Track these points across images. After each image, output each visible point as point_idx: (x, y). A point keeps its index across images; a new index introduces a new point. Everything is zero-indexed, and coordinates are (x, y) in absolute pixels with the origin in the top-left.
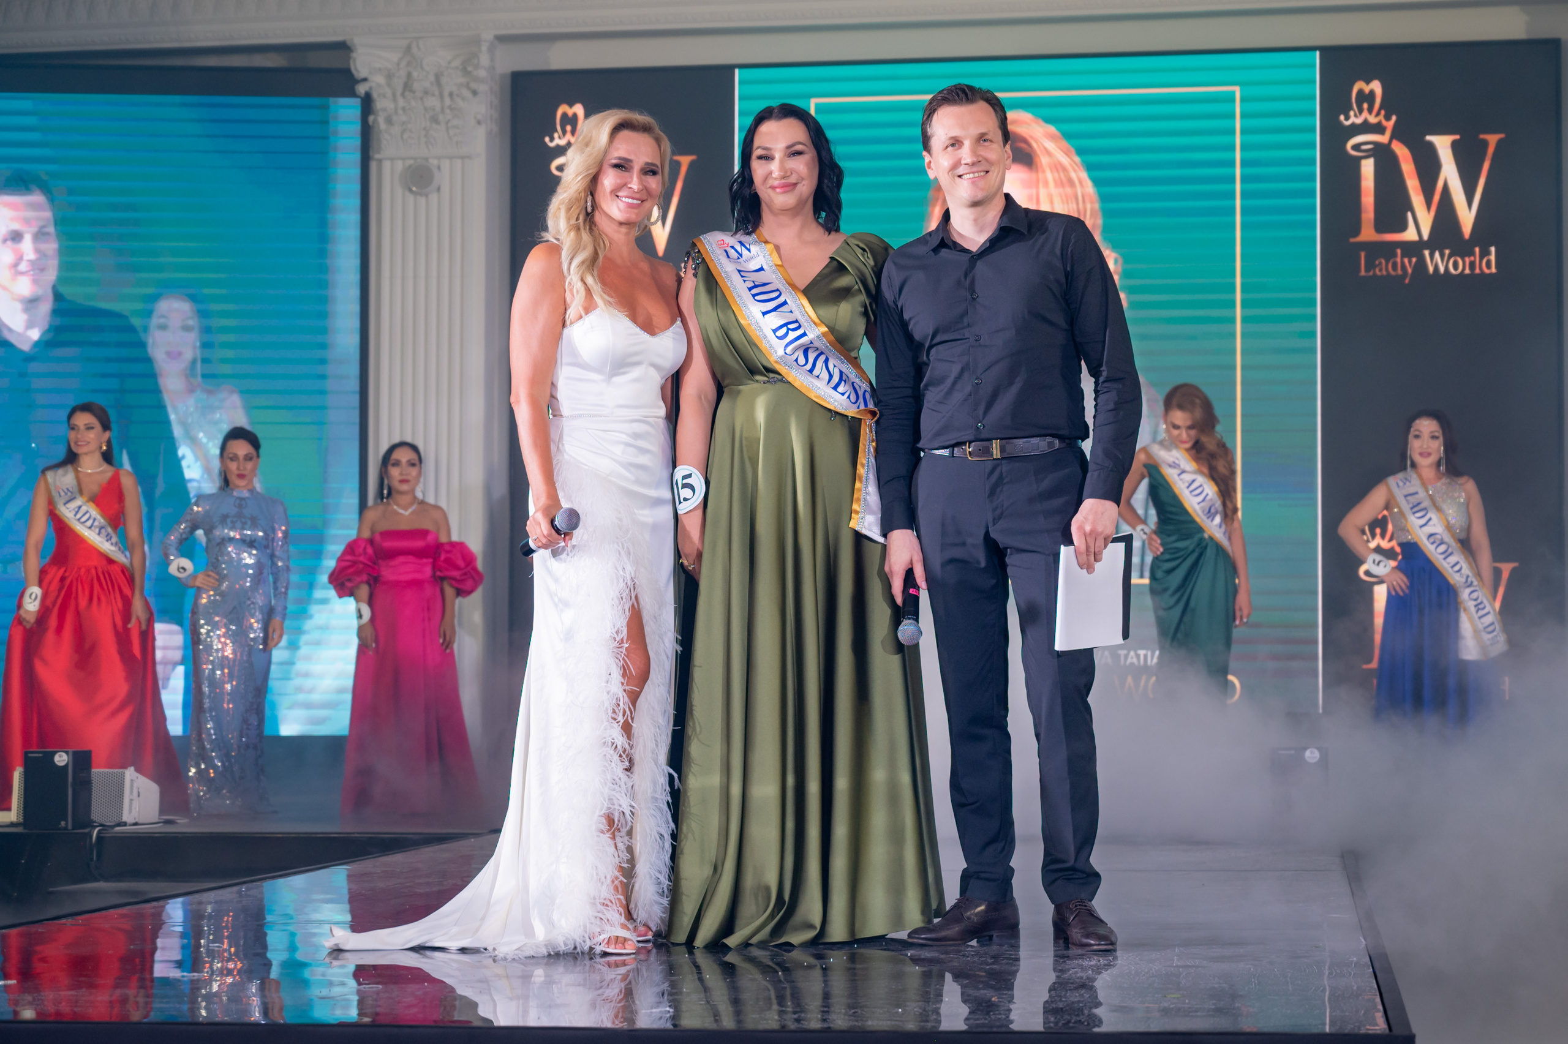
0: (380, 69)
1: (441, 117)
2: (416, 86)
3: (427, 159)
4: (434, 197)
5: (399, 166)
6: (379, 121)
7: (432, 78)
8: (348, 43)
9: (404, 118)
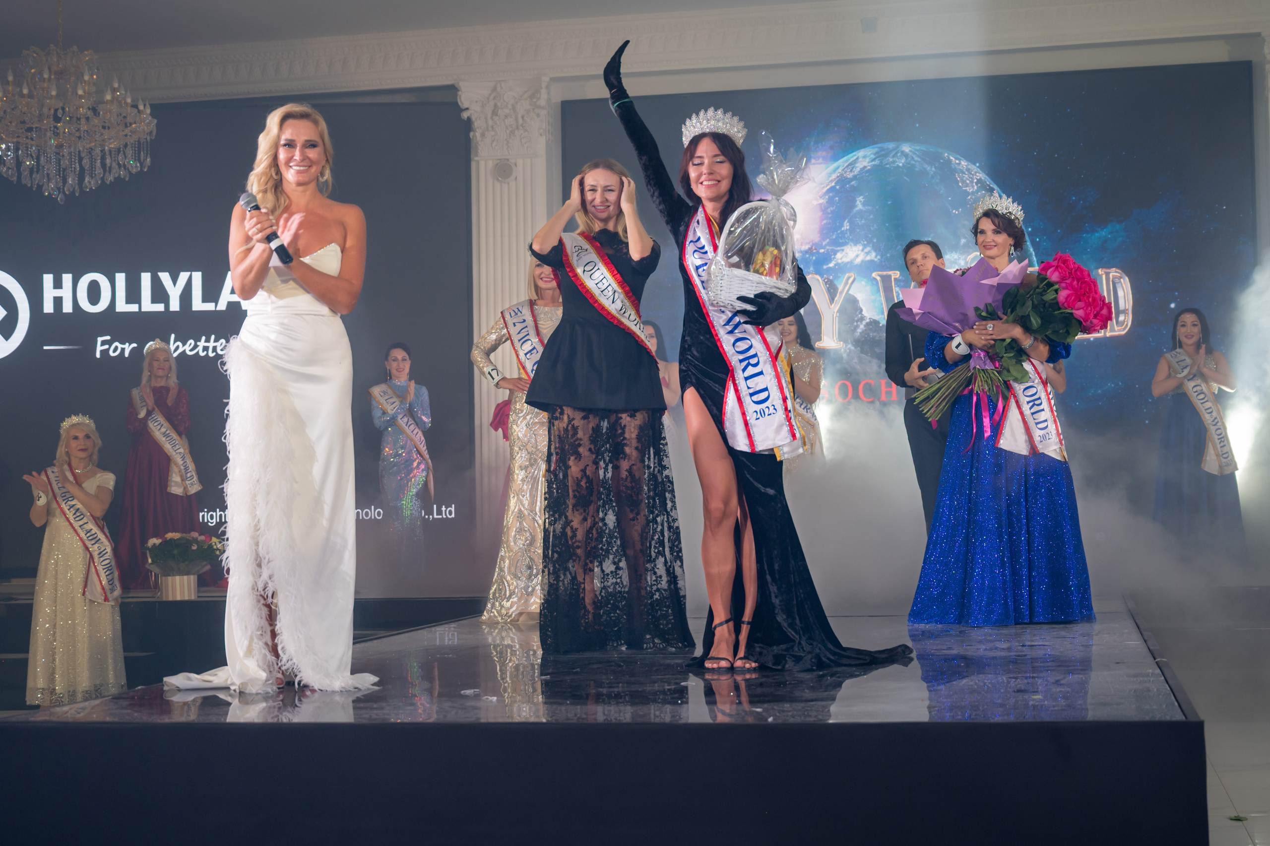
0: (476, 102)
1: (516, 131)
2: (500, 112)
3: (508, 160)
4: (513, 184)
5: (491, 164)
6: (476, 135)
7: (510, 106)
8: (456, 86)
9: (493, 133)
